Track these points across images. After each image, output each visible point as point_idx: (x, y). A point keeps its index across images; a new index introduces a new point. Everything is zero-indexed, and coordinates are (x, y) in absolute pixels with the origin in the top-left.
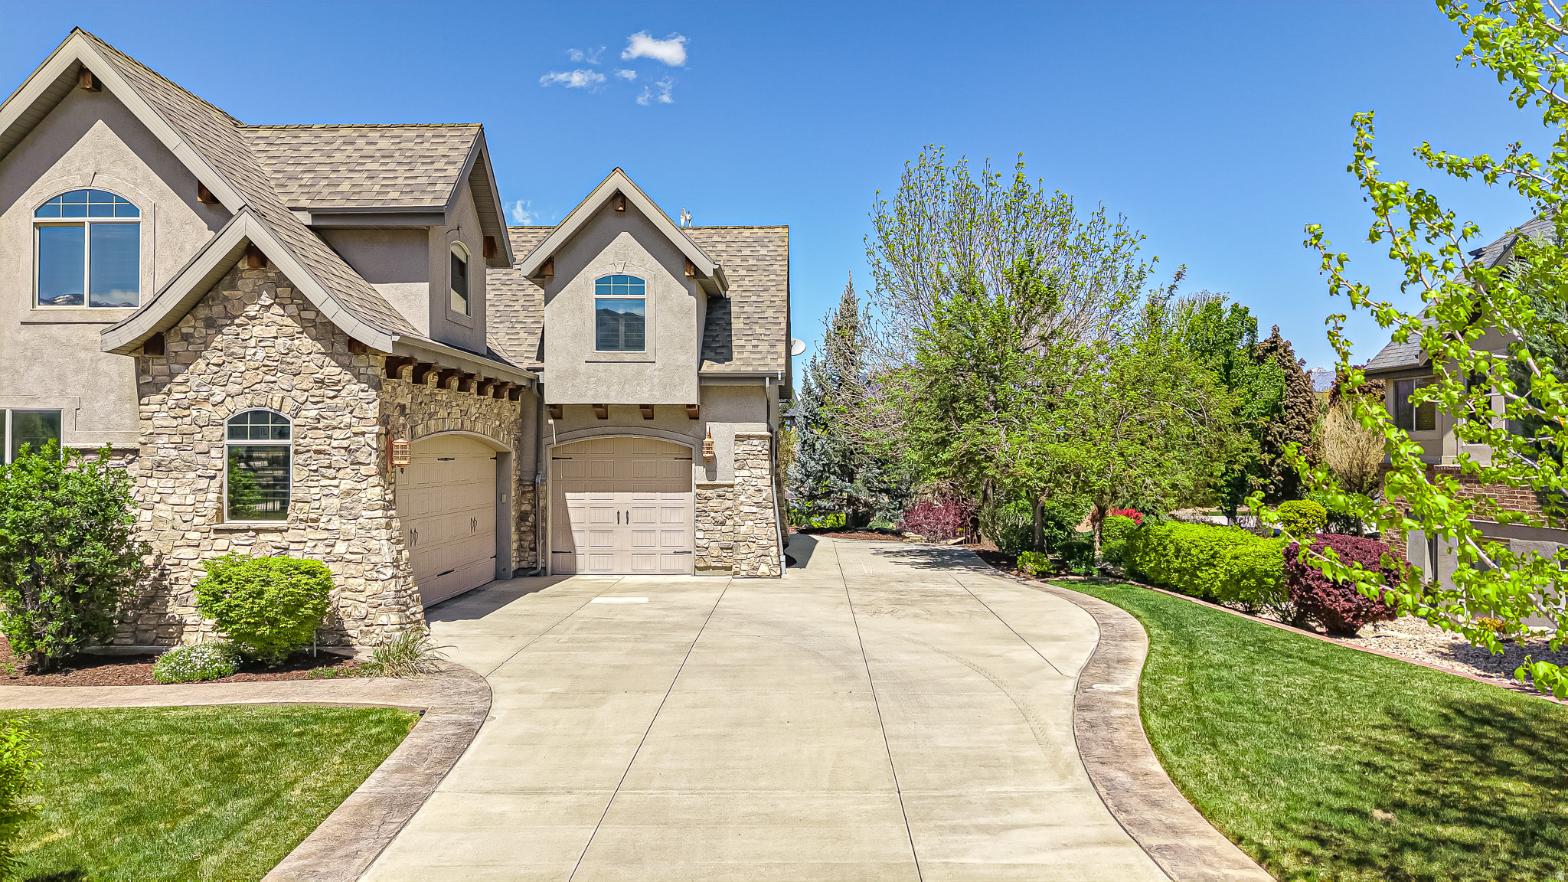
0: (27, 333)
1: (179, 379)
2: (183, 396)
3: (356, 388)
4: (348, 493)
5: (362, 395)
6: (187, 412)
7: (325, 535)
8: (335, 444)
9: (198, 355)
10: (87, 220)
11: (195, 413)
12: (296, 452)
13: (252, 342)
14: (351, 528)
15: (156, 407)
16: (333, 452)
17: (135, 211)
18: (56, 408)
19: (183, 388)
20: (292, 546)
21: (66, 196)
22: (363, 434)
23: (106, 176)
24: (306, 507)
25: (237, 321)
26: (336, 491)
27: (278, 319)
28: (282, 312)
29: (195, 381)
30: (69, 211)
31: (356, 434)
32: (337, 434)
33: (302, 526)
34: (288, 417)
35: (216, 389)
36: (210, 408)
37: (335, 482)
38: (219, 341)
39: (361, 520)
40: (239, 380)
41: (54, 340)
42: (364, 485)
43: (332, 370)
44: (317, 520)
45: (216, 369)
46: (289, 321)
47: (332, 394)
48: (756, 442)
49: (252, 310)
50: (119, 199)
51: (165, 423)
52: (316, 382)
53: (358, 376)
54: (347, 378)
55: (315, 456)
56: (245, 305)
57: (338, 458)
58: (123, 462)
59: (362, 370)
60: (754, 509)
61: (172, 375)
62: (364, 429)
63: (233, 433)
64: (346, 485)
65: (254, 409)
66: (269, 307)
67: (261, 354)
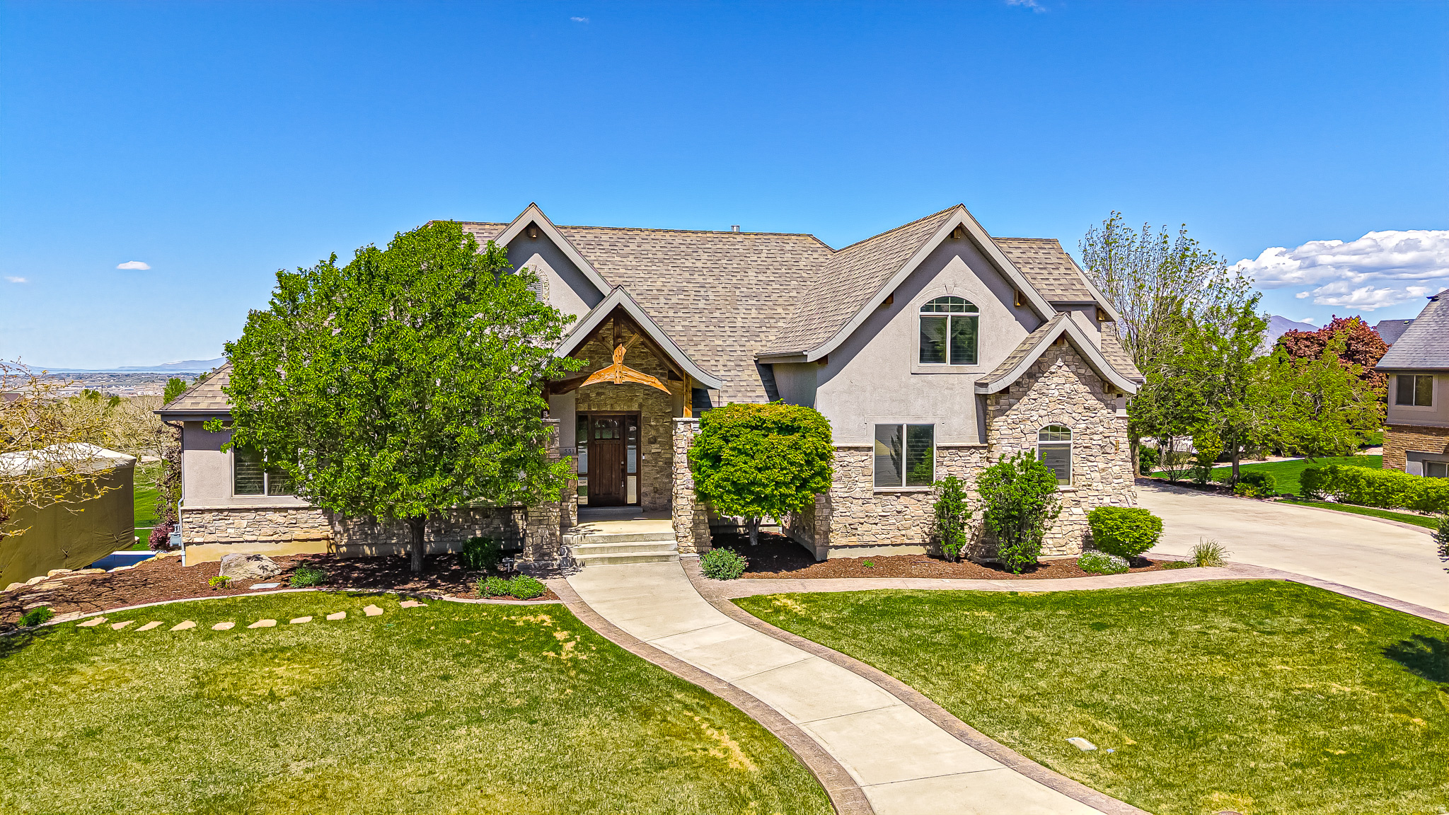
0: (915, 379)
1: (1014, 407)
2: (1016, 417)
3: (1106, 412)
4: (1103, 470)
5: (1108, 415)
6: (1018, 426)
7: (1097, 493)
8: (1094, 442)
9: (1025, 394)
10: (950, 314)
11: (1022, 427)
12: (1075, 447)
13: (1053, 386)
14: (1109, 489)
15: (1001, 424)
16: (1092, 447)
17: (974, 309)
18: (932, 423)
19: (1016, 413)
20: (1082, 500)
21: (939, 300)
22: (1109, 437)
23: (959, 289)
24: (1084, 478)
25: (1045, 375)
26: (1097, 469)
27: (1066, 374)
28: (1068, 369)
29: (1023, 408)
30: (939, 309)
31: (1105, 437)
32: (1095, 437)
33: (1085, 488)
34: (1070, 428)
35: (1034, 413)
36: (1030, 424)
37: (1095, 464)
38: (1036, 386)
39: (1113, 485)
40: (1045, 408)
41: (930, 384)
42: (1110, 465)
43: (1092, 402)
44: (1090, 485)
45: (1034, 401)
46: (1071, 375)
47: (1094, 415)
48: (1121, 421)
49: (1053, 369)
50: (967, 302)
51: (1006, 432)
52: (1085, 408)
53: (1107, 405)
54: (1101, 406)
55: (1084, 450)
56: (1049, 366)
57: (1095, 451)
58: (968, 453)
59: (1109, 402)
60: (1121, 463)
61: (1011, 406)
62: (1110, 434)
63: (1042, 437)
64: (1102, 465)
65: (1053, 424)
66: (1061, 367)
67: (1057, 393)
